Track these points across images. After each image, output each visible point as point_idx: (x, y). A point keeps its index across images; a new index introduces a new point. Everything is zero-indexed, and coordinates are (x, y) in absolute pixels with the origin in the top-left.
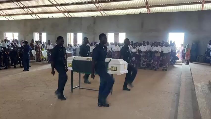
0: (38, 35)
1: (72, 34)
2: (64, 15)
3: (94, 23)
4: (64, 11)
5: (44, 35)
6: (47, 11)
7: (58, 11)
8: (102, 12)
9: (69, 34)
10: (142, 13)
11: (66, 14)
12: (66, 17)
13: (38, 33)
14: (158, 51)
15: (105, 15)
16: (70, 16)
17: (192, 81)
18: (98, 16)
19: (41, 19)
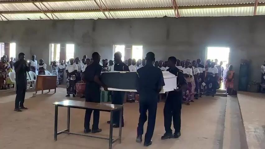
0: (4, 45)
1: (58, 46)
2: (46, 16)
3: (94, 29)
4: (47, 9)
5: (13, 46)
6: (19, 10)
7: (37, 9)
8: (106, 13)
9: (53, 45)
10: (168, 16)
11: (49, 15)
12: (49, 19)
13: (4, 43)
14: (188, 74)
15: (112, 18)
16: (55, 18)
17: (241, 121)
18: (99, 19)
19: (9, 22)
